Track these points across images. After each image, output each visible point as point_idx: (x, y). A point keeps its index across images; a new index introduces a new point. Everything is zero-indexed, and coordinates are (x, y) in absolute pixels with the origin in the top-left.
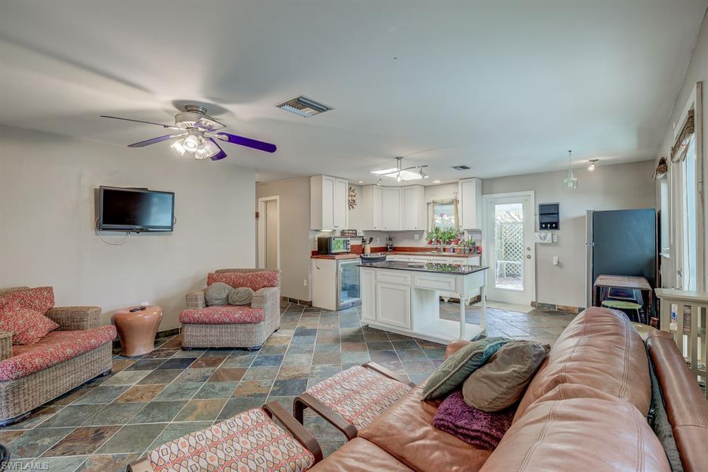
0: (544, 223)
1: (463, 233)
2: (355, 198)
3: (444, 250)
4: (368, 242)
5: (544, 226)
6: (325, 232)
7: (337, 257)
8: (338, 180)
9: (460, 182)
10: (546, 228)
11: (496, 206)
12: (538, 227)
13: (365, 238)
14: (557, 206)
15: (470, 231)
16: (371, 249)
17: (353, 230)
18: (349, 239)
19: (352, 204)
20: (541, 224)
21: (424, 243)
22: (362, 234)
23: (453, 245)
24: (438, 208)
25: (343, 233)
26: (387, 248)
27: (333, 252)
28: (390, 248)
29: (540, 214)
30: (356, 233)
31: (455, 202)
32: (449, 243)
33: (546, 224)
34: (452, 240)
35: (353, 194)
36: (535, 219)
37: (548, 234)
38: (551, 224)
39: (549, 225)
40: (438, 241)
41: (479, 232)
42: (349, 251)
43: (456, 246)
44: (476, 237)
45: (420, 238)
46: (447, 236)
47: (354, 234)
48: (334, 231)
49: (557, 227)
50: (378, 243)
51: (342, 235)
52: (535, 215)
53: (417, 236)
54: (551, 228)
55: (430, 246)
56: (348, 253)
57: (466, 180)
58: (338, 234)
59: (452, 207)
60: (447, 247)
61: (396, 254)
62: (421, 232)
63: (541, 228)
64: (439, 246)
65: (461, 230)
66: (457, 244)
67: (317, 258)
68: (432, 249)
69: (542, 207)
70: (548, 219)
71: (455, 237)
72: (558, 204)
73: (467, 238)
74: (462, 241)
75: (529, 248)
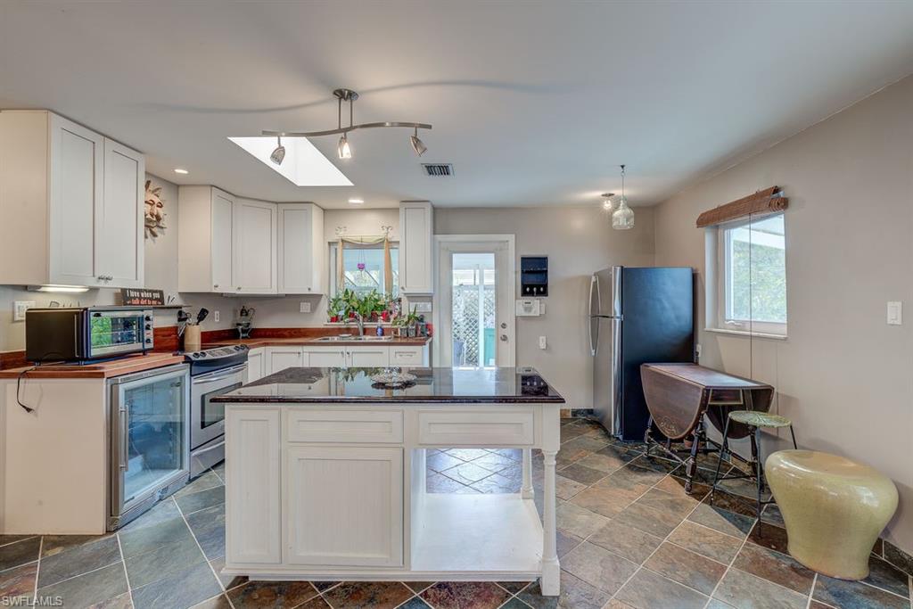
0: (529, 286)
1: (400, 300)
2: (161, 212)
3: (365, 331)
4: (193, 320)
5: (528, 289)
6: (59, 295)
7: (110, 368)
8: (110, 144)
9: (403, 206)
10: (531, 293)
11: (455, 256)
12: (520, 292)
13: (184, 309)
14: (545, 259)
15: (413, 297)
16: (203, 334)
17: (152, 291)
18: (149, 313)
19: (153, 224)
20: (524, 287)
21: (321, 320)
22: (178, 302)
23: (381, 322)
24: (352, 253)
25: (124, 297)
26: (237, 330)
27: (95, 352)
28: (244, 331)
29: (523, 272)
30: (161, 299)
31: (385, 244)
32: (373, 318)
33: (531, 287)
34: (379, 313)
35: (157, 200)
36: (514, 278)
37: (536, 304)
38: (538, 287)
39: (535, 289)
40: (352, 315)
41: (428, 298)
42: (148, 346)
43: (387, 325)
44: (424, 307)
45: (314, 309)
46: (370, 305)
47: (158, 301)
48: (93, 290)
49: (545, 293)
50: (218, 321)
51: (118, 303)
52: (516, 272)
53: (305, 307)
54: (539, 293)
55: (335, 325)
56: (144, 352)
57: (413, 205)
58: (105, 300)
59: (380, 254)
60: (369, 325)
61: (266, 344)
62: (314, 299)
63: (524, 293)
64: (353, 325)
65: (396, 295)
66: (387, 319)
67: (26, 375)
68: (339, 331)
69: (525, 261)
70: (533, 279)
71: (383, 307)
72: (547, 258)
73: (407, 308)
74: (396, 314)
75: (504, 326)
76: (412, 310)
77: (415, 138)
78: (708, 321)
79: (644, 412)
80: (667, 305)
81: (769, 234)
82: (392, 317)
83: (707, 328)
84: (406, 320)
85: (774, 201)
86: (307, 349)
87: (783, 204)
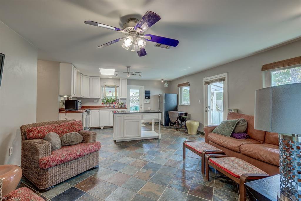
1: (118, 99)
8: (75, 68)
9: (121, 79)
10: (147, 98)
11: (131, 90)
12: (145, 98)
14: (149, 91)
15: (121, 99)
20: (145, 97)
21: (99, 104)
23: (114, 104)
24: (106, 88)
29: (145, 94)
31: (116, 86)
32: (112, 103)
36: (143, 95)
37: (148, 100)
38: (148, 97)
41: (125, 99)
43: (116, 105)
44: (124, 101)
45: (97, 101)
46: (112, 100)
53: (95, 101)
54: (149, 98)
55: (103, 105)
57: (123, 79)
59: (114, 89)
60: (112, 105)
62: (98, 99)
63: (146, 98)
69: (146, 91)
70: (147, 95)
71: (114, 101)
72: (150, 91)
73: (120, 101)
74: (117, 102)
75: (141, 105)
76: (121, 102)
77: (140, 75)
78: (179, 104)
79: (169, 119)
80: (173, 101)
81: (188, 88)
82: (116, 103)
83: (179, 105)
84: (120, 104)
85: (188, 84)
86: (100, 110)
87: (189, 85)
